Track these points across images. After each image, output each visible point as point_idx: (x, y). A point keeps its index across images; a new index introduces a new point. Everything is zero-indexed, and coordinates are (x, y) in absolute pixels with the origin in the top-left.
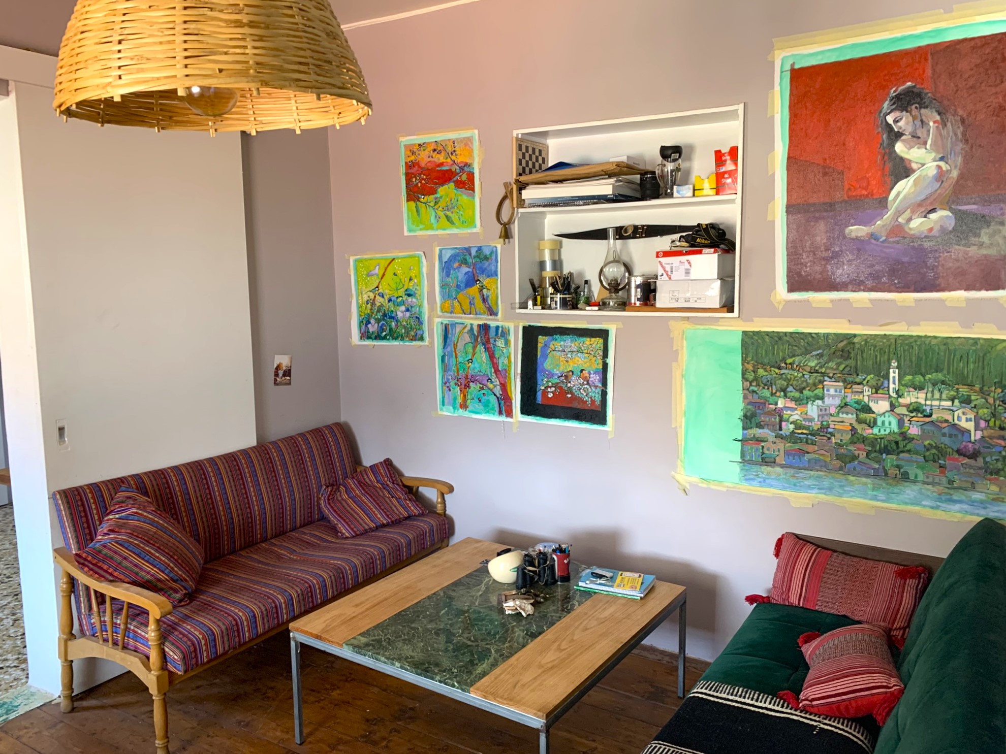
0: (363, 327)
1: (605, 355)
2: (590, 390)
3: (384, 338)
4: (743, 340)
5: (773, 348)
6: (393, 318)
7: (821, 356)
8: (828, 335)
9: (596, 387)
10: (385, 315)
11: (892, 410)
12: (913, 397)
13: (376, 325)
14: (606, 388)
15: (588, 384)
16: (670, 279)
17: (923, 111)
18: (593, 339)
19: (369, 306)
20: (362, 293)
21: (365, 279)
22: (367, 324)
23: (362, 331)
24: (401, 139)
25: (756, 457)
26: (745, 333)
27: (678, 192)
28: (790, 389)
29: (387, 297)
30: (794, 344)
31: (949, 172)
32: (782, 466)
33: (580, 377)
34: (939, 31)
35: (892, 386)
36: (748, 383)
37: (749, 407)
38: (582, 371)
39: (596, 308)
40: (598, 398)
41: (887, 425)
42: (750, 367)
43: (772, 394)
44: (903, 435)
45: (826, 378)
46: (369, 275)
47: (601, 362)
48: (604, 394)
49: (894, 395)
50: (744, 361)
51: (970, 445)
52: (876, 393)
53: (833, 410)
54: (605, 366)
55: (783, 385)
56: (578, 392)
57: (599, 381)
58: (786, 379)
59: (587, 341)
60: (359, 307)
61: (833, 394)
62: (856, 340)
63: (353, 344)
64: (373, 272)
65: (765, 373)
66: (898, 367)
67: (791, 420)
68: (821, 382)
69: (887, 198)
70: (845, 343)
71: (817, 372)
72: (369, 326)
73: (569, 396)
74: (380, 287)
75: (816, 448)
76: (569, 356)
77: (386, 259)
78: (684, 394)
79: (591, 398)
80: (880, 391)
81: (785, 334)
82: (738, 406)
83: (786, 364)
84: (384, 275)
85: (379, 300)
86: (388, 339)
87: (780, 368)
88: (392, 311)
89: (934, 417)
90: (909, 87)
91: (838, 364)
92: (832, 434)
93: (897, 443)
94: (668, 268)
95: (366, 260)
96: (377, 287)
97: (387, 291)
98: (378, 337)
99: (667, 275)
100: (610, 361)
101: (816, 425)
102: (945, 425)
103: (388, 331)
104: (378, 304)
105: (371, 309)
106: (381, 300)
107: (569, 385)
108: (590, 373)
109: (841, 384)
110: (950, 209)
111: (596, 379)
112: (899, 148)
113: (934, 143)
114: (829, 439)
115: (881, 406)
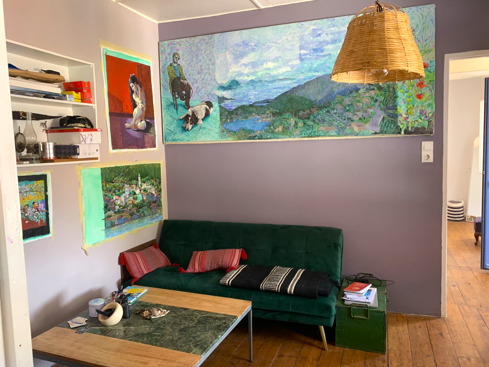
1: (46, 190)
2: (39, 214)
4: (101, 172)
5: (110, 174)
7: (122, 175)
8: (124, 166)
9: (42, 211)
11: (140, 192)
12: (144, 186)
14: (48, 211)
15: (38, 211)
16: (85, 143)
17: (137, 85)
18: (38, 181)
25: (109, 225)
26: (101, 169)
28: (116, 191)
30: (116, 171)
31: (144, 107)
32: (117, 225)
33: (32, 207)
34: (138, 59)
35: (139, 183)
36: (104, 192)
37: (106, 202)
38: (34, 203)
40: (44, 218)
41: (140, 198)
42: (104, 184)
43: (112, 195)
44: (143, 200)
45: (125, 184)
47: (44, 195)
48: (47, 214)
49: (140, 186)
50: (102, 182)
51: (155, 199)
52: (136, 187)
53: (127, 197)
54: (46, 197)
55: (114, 190)
56: (33, 218)
57: (44, 207)
58: (115, 187)
59: (35, 183)
61: (127, 189)
62: (130, 167)
65: (109, 186)
66: (140, 176)
67: (118, 204)
68: (124, 186)
69: (133, 114)
70: (128, 169)
71: (122, 182)
73: (27, 222)
75: (125, 213)
76: (25, 195)
78: (83, 204)
79: (40, 219)
80: (137, 186)
81: (113, 167)
82: (102, 204)
83: (114, 180)
87: (113, 183)
89: (148, 192)
90: (134, 75)
91: (127, 178)
92: (128, 206)
93: (142, 203)
94: (84, 138)
99: (84, 141)
100: (50, 193)
101: (124, 204)
102: (150, 194)
107: (26, 214)
108: (38, 204)
109: (128, 185)
110: (145, 121)
111: (42, 206)
112: (134, 96)
113: (140, 97)
114: (128, 208)
115: (138, 192)
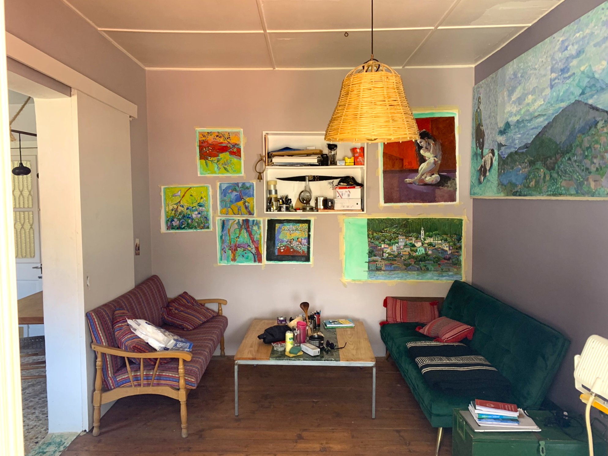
0: (169, 223)
1: (309, 230)
2: (302, 247)
3: (184, 228)
4: (367, 222)
5: (379, 225)
6: (190, 218)
7: (397, 227)
8: (399, 219)
9: (305, 245)
10: (184, 216)
11: (422, 246)
12: (429, 240)
13: (178, 222)
14: (310, 245)
15: (301, 244)
16: (342, 198)
17: (429, 140)
18: (303, 224)
19: (173, 212)
20: (168, 205)
21: (171, 198)
22: (171, 222)
23: (168, 225)
24: (196, 129)
25: (374, 268)
26: (368, 219)
27: (339, 163)
28: (386, 240)
29: (185, 207)
30: (387, 223)
31: (438, 161)
32: (384, 271)
33: (297, 241)
34: (433, 113)
35: (422, 237)
36: (370, 239)
37: (371, 248)
38: (298, 239)
39: (302, 211)
40: (306, 250)
41: (421, 251)
42: (371, 233)
43: (380, 243)
44: (426, 254)
45: (399, 235)
46: (174, 195)
47: (307, 234)
48: (309, 248)
49: (423, 240)
50: (368, 230)
51: (448, 256)
52: (417, 239)
53: (402, 247)
54: (309, 236)
55: (383, 239)
56: (296, 248)
57: (306, 242)
58: (384, 237)
59: (300, 225)
60: (166, 212)
61: (402, 241)
62: (409, 220)
63: (162, 232)
64: (176, 194)
65: (377, 235)
66: (424, 230)
67: (387, 252)
68: (397, 237)
69: (418, 169)
70: (405, 221)
71: (396, 233)
72: (173, 222)
73: (292, 250)
74: (181, 202)
75: (396, 262)
76: (292, 232)
77: (185, 188)
78: (344, 245)
79: (302, 250)
80: (418, 239)
81: (384, 219)
82: (366, 249)
83: (384, 231)
84: (184, 196)
85: (180, 209)
86: (186, 229)
87: (382, 232)
88: (189, 214)
89: (436, 246)
90: (424, 132)
91: (403, 230)
92: (402, 256)
93: (424, 257)
94: (341, 194)
95: (172, 188)
96: (179, 202)
97: (186, 204)
98: (179, 228)
99: (341, 196)
100: (312, 233)
101: (396, 253)
102: (439, 249)
103: (186, 225)
104: (179, 211)
105: (175, 214)
106: (182, 209)
107: (292, 245)
108: (302, 239)
109: (404, 237)
110: (439, 174)
111: (305, 242)
112: (422, 152)
113: (433, 151)
114: (401, 258)
115: (418, 244)
